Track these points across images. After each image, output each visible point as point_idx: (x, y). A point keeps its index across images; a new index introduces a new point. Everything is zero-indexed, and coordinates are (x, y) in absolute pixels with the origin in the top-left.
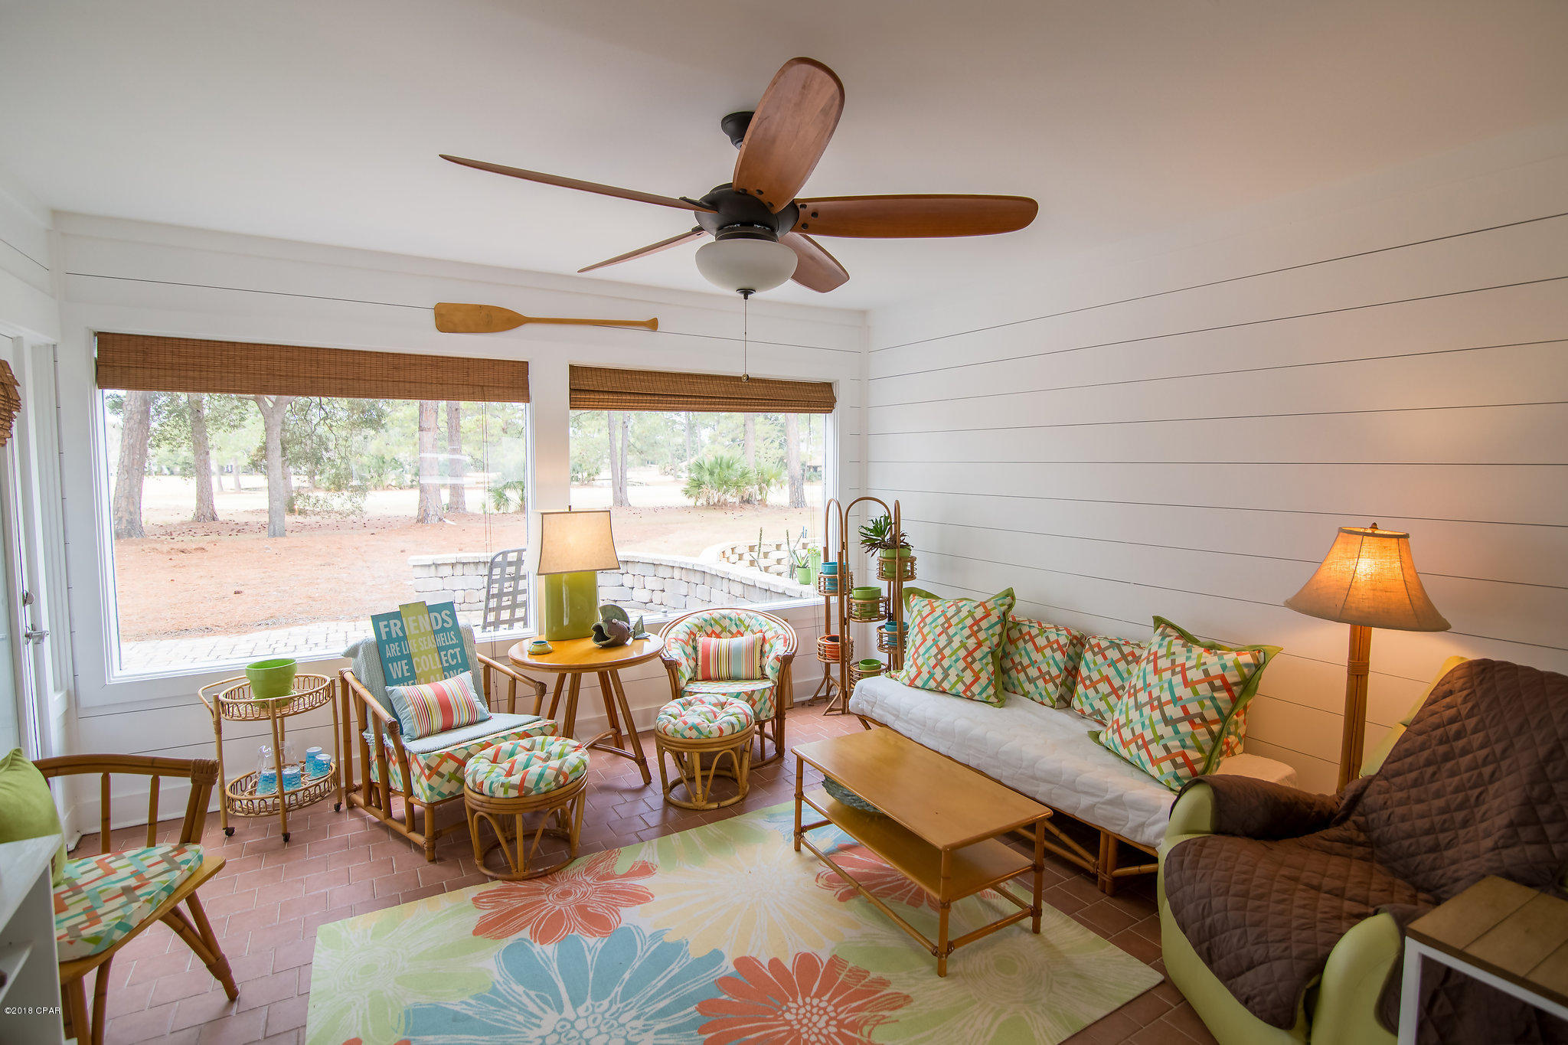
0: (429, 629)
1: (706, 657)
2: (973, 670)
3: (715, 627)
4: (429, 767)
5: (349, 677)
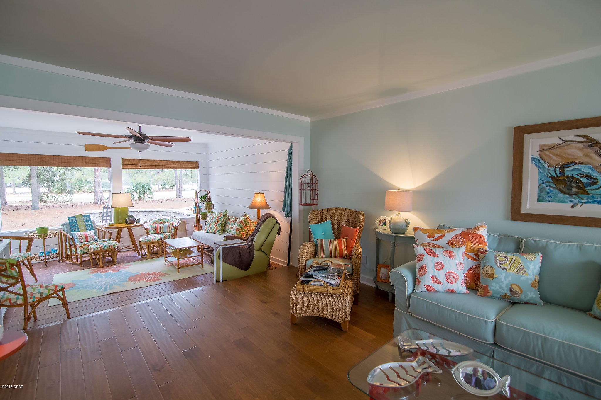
0: (83, 220)
1: (158, 228)
2: (216, 227)
3: (161, 221)
4: (81, 246)
5: (62, 231)
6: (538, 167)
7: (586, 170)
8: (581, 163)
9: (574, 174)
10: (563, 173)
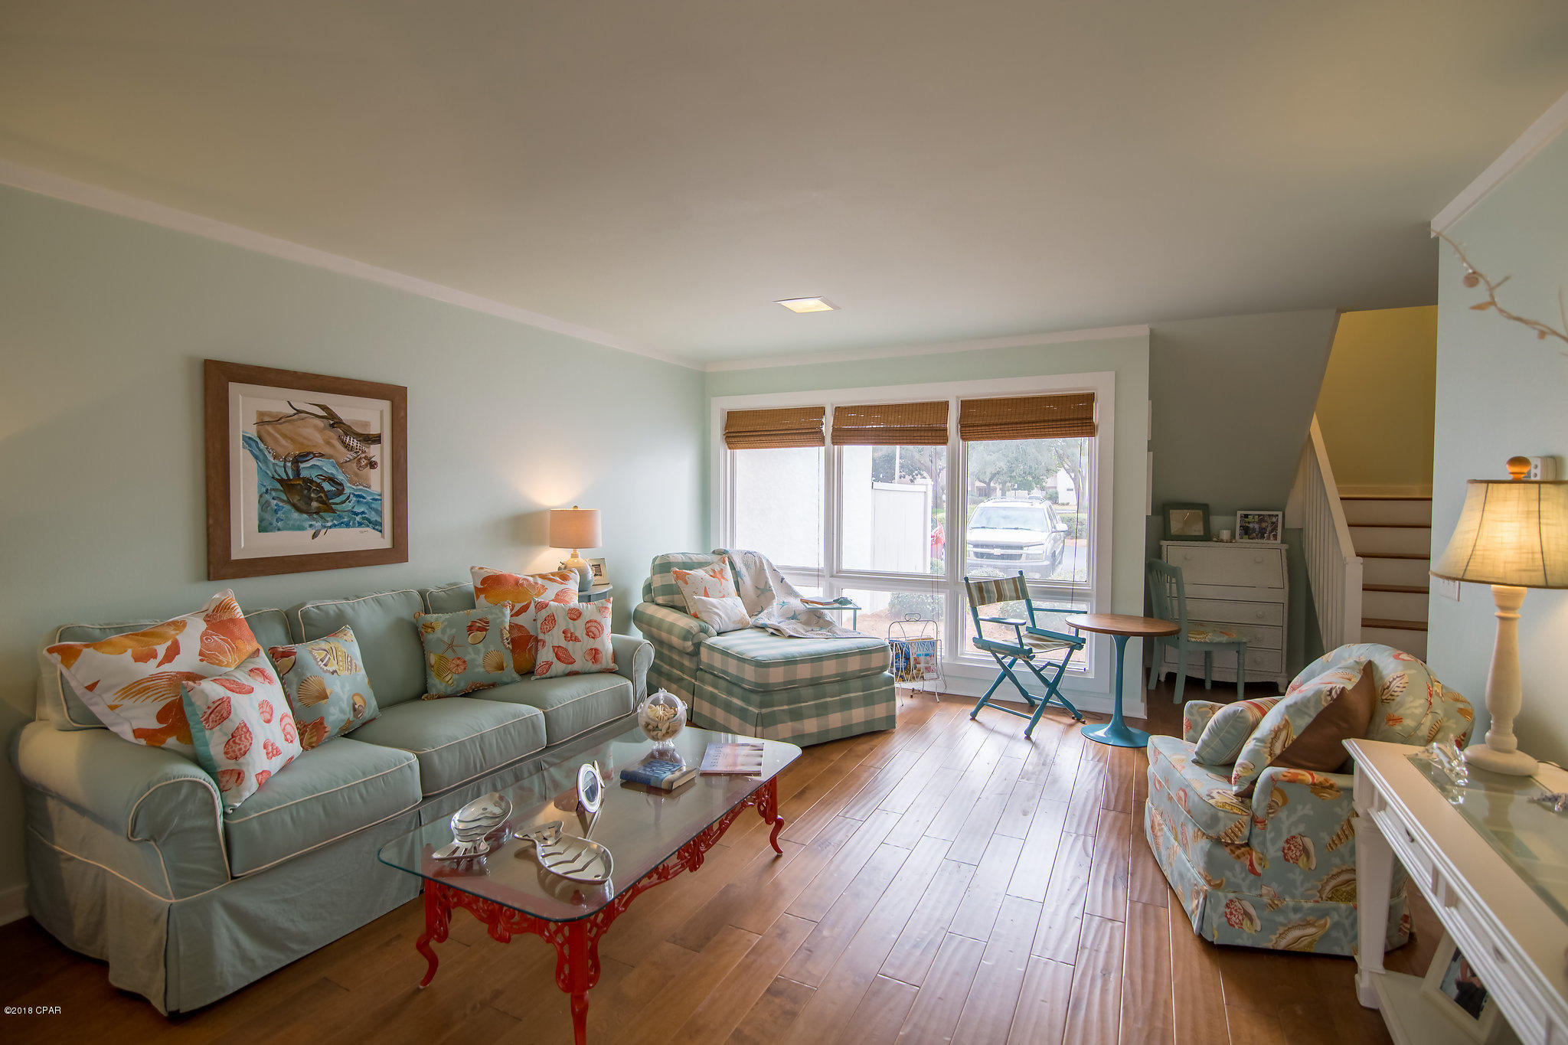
6: (256, 457)
7: (329, 469)
8: (321, 455)
9: (313, 474)
10: (297, 472)
